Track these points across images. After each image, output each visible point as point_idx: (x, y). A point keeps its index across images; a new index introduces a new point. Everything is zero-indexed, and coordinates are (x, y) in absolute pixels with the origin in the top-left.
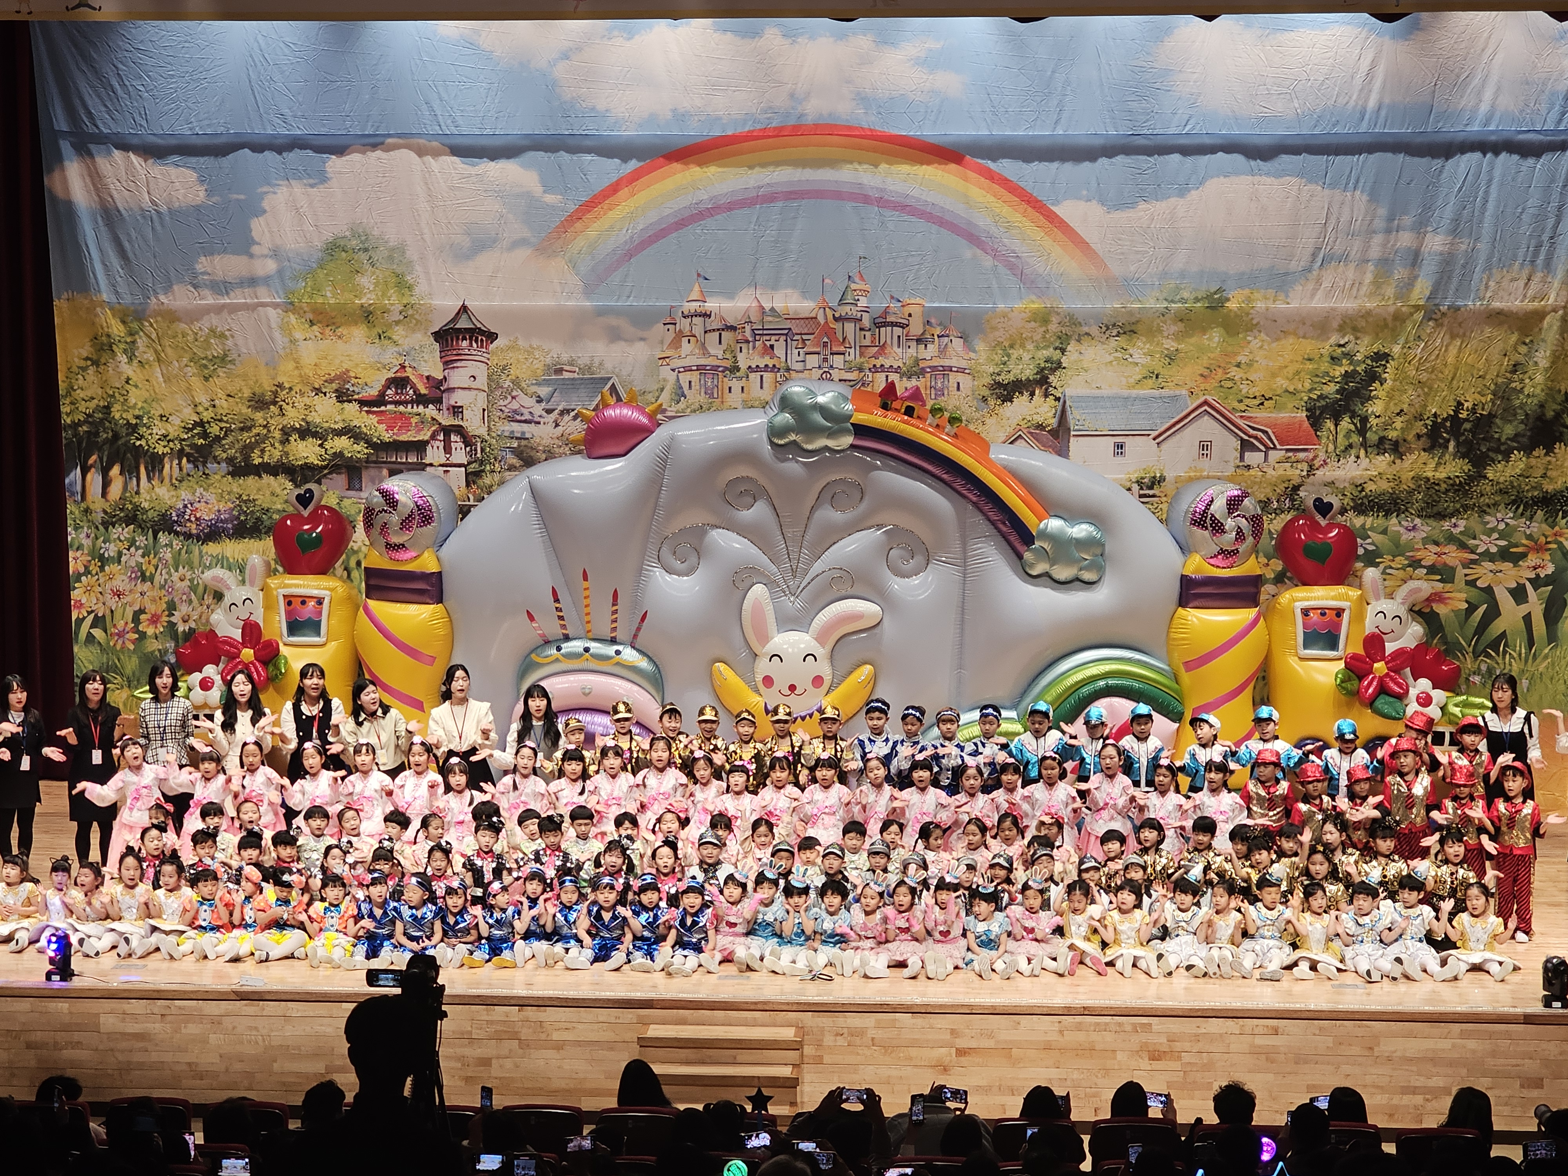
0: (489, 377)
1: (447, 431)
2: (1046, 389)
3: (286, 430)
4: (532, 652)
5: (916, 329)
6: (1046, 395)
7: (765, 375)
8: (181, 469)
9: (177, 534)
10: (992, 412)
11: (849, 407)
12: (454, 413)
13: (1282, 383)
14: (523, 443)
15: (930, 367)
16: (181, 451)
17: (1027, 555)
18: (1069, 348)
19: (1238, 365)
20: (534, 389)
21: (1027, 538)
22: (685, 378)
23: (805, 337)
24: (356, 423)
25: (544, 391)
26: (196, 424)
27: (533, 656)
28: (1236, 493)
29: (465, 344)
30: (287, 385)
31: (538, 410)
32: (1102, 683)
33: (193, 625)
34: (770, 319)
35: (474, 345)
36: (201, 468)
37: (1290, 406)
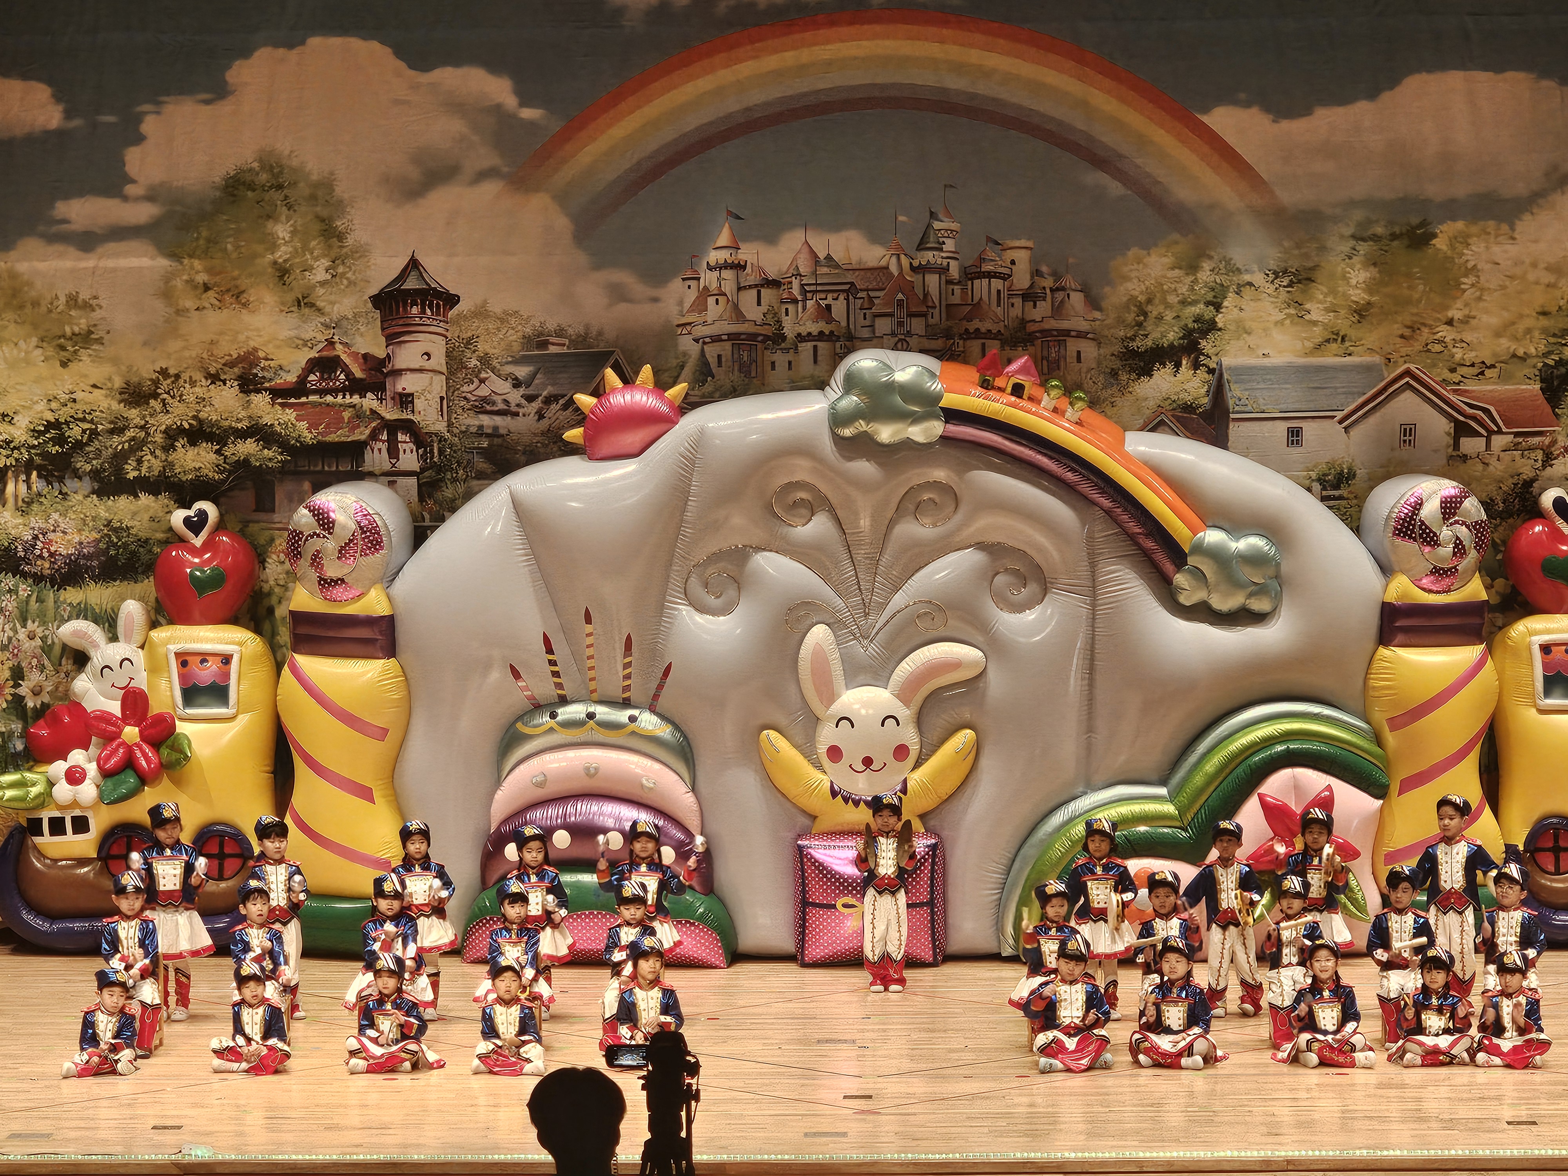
0: (448, 354)
1: (393, 427)
2: (1197, 358)
3: (171, 433)
4: (516, 721)
5: (1022, 280)
6: (1196, 366)
7: (820, 344)
8: (29, 488)
9: (24, 575)
10: (1123, 390)
11: (936, 386)
12: (402, 403)
13: (1505, 345)
14: (496, 441)
15: (1041, 331)
16: (30, 461)
17: (1180, 579)
18: (1225, 304)
19: (1450, 322)
20: (510, 369)
21: (1178, 556)
22: (711, 352)
23: (872, 294)
24: (267, 420)
25: (522, 372)
26: (49, 426)
27: (519, 725)
28: (1453, 492)
29: (415, 310)
30: (172, 371)
31: (515, 396)
32: (1280, 748)
33: (46, 699)
34: (825, 270)
35: (428, 311)
36: (56, 485)
37: (1520, 374)
